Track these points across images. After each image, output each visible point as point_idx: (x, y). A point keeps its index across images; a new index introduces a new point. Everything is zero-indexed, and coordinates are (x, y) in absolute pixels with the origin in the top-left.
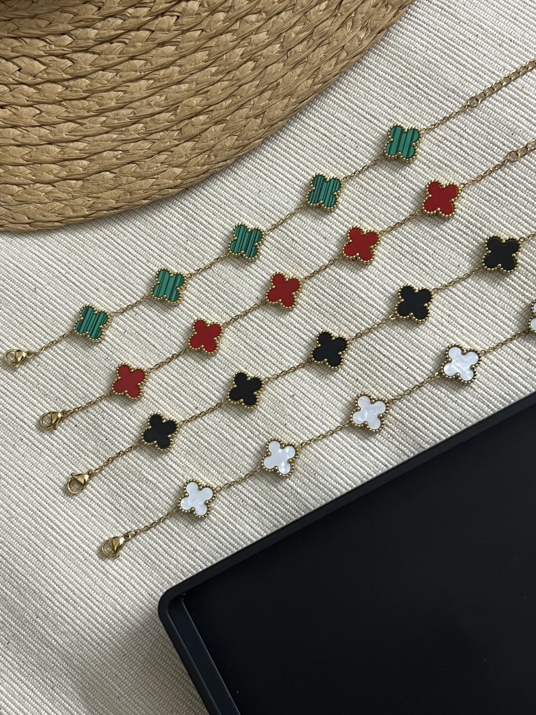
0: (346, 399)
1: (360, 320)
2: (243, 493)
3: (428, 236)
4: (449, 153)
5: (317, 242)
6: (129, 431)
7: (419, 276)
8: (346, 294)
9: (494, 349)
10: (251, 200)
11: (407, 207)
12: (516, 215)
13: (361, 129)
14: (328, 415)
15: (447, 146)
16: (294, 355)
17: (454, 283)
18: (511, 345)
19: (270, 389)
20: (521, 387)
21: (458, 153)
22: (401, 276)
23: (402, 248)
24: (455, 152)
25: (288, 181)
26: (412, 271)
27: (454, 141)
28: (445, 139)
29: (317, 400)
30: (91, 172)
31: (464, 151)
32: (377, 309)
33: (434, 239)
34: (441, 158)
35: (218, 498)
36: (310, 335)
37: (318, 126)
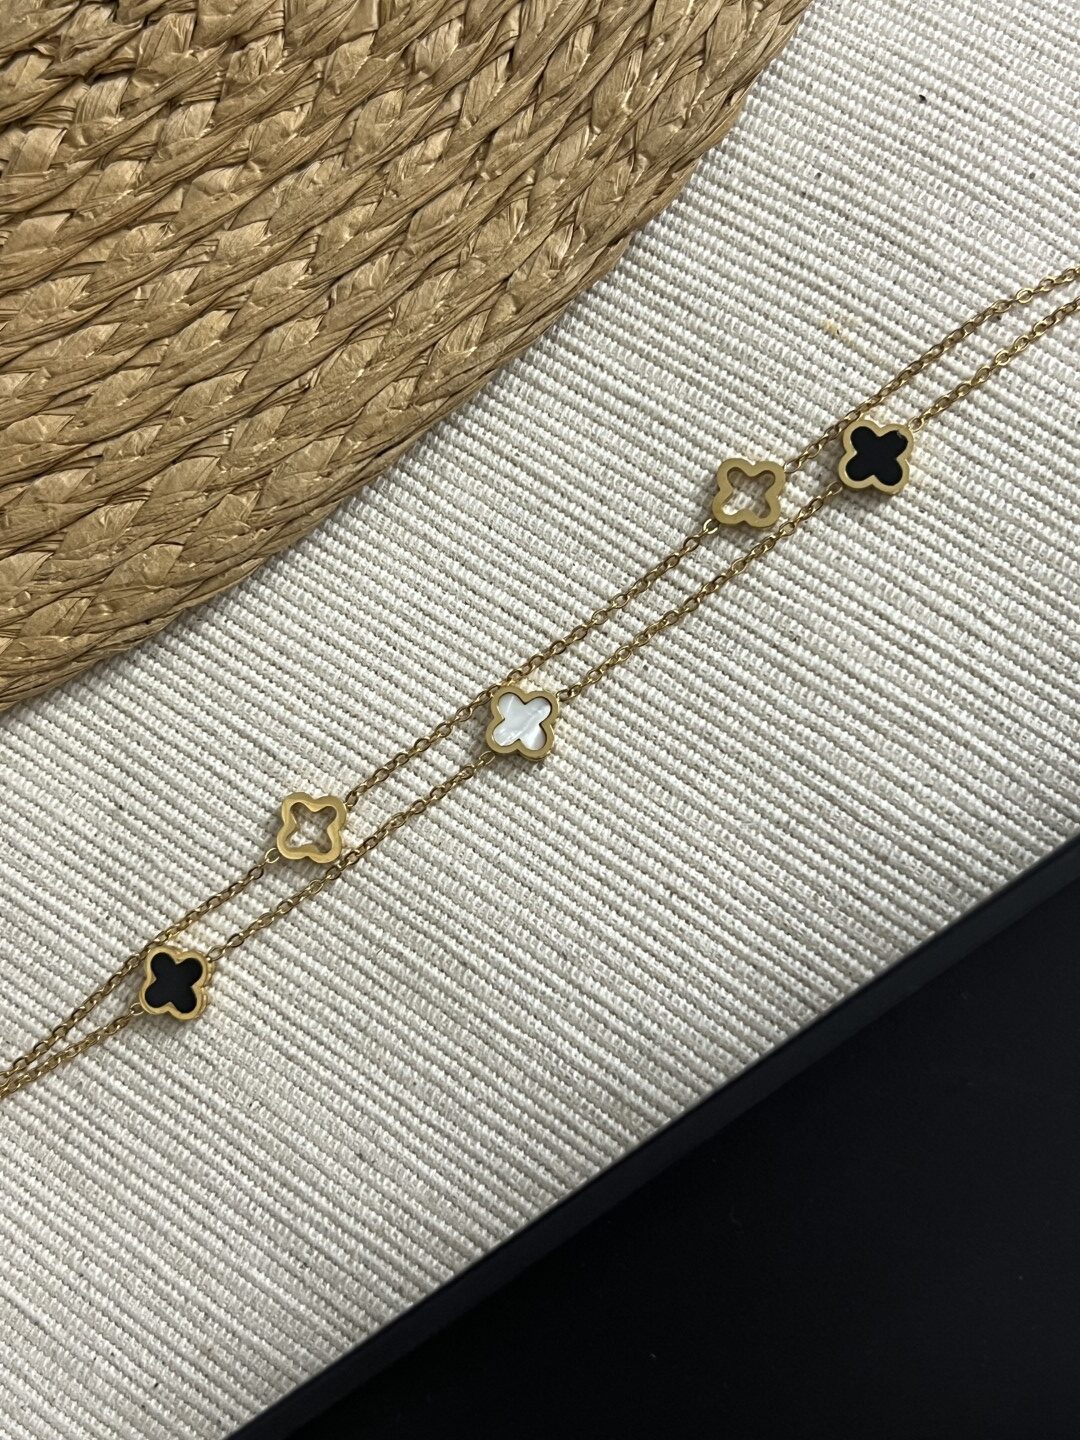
4: (934, 685)
5: (541, 968)
21: (964, 687)
23: (807, 984)
24: (956, 681)
27: (950, 648)
28: (921, 640)
31: (987, 682)
34: (913, 702)
37: (519, 604)
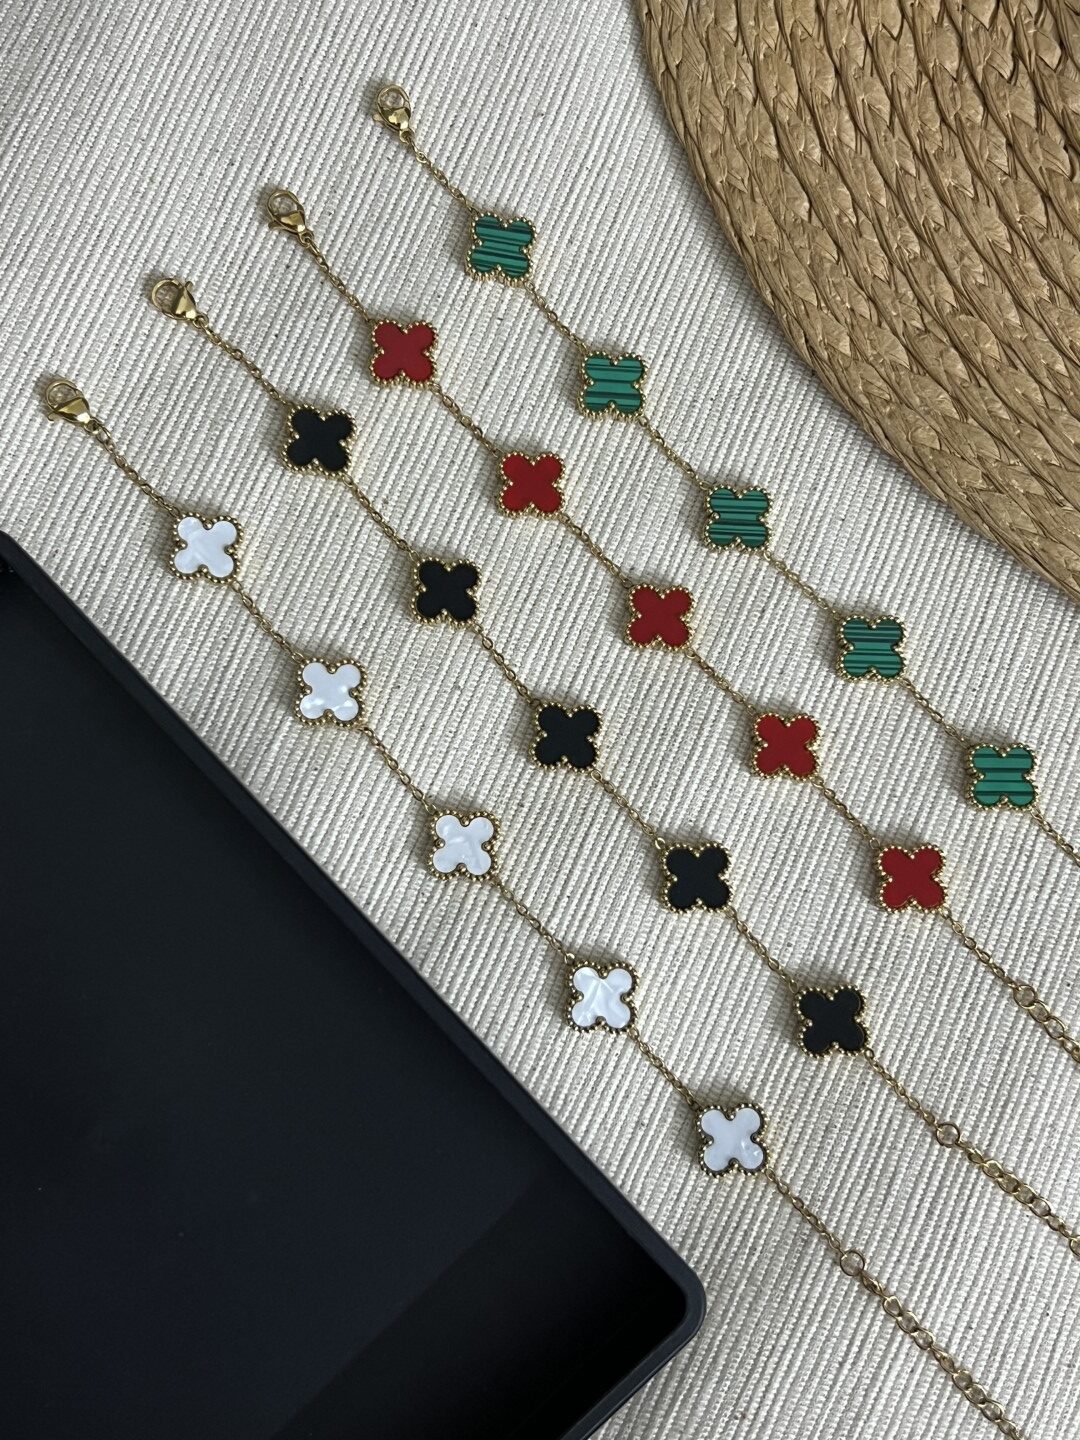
0: (477, 792)
1: (639, 782)
2: (241, 637)
3: (834, 872)
4: (1003, 871)
5: (771, 659)
6: (304, 378)
7: (751, 874)
8: (684, 741)
9: (647, 1052)
10: (822, 507)
11: (879, 817)
12: (914, 1029)
13: (1010, 689)
14: (437, 766)
15: (1016, 863)
16: (539, 669)
17: (754, 944)
18: (662, 1083)
19: (460, 638)
20: (586, 1123)
21: (1006, 889)
22: (743, 839)
23: (798, 827)
24: (1008, 883)
25: (877, 572)
26: (758, 859)
27: (1029, 876)
28: (1030, 857)
29: (461, 737)
30: (802, 170)
31: (1014, 901)
32: (668, 810)
33: (831, 885)
34: (989, 859)
35: (220, 588)
36: (586, 691)
37: (997, 602)
